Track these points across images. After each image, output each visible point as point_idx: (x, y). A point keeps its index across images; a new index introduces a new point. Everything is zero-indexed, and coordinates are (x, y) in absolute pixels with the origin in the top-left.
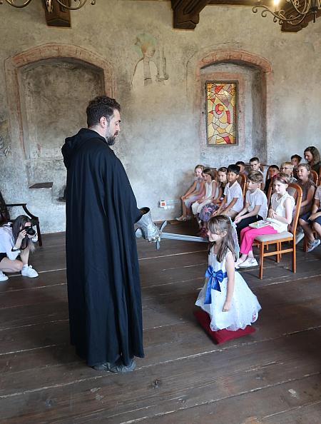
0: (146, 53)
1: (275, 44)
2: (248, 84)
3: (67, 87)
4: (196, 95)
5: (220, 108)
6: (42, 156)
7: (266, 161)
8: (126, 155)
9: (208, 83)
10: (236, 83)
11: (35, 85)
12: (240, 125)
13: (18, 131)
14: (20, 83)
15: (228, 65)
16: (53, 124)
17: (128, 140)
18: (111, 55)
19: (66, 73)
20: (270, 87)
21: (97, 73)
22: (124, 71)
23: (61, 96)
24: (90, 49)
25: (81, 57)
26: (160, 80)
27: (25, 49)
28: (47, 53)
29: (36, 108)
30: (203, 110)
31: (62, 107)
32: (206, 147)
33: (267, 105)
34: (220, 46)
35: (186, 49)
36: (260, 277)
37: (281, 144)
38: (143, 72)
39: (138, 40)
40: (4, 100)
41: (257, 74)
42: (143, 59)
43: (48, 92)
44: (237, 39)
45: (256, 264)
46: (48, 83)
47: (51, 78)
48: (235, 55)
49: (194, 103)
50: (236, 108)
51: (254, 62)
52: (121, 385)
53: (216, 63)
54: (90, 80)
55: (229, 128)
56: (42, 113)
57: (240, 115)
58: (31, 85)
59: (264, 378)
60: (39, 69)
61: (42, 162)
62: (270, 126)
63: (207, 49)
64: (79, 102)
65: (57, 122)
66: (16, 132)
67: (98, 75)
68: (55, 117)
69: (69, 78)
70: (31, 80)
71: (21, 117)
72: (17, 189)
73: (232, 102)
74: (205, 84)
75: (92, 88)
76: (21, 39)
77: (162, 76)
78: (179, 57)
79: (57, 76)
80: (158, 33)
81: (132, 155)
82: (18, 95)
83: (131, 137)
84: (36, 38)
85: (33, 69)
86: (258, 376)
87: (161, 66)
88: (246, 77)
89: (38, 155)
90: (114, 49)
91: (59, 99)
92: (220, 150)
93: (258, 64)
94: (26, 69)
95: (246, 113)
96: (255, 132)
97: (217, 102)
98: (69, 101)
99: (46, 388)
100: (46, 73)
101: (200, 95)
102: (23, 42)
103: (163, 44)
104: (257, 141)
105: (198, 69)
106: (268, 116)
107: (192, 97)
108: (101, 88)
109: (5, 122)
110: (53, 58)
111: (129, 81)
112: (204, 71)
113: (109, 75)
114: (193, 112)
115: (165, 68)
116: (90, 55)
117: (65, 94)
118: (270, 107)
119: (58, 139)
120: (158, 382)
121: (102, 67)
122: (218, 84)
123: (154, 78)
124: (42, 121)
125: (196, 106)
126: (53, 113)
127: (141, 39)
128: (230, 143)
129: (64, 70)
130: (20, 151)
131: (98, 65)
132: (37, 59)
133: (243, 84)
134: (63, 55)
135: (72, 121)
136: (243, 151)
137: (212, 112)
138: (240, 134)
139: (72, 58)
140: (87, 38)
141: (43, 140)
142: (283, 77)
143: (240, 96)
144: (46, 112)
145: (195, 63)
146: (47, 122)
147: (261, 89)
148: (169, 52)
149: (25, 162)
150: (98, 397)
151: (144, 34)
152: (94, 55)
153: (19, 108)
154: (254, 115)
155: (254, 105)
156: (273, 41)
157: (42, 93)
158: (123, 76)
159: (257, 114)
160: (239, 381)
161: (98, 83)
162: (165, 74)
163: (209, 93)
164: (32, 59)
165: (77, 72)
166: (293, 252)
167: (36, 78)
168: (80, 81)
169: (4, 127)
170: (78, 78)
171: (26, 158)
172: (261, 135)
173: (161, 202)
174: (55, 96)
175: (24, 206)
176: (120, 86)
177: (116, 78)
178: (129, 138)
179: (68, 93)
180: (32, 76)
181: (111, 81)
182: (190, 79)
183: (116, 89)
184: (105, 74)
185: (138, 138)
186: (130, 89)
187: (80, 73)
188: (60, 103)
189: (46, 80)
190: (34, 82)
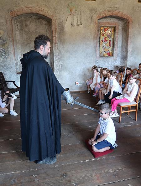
0: (72, 12)
1: (135, 8)
2: (120, 28)
3: (35, 27)
4: (95, 33)
5: (106, 39)
7: (126, 65)
8: (61, 60)
9: (101, 27)
10: (115, 27)
11: (20, 26)
12: (116, 47)
13: (12, 48)
14: (13, 25)
15: (111, 18)
16: (29, 44)
17: (62, 53)
18: (56, 12)
19: (35, 21)
20: (131, 30)
21: (49, 21)
22: (61, 21)
23: (32, 31)
24: (46, 9)
25: (41, 13)
26: (78, 25)
27: (16, 8)
28: (26, 11)
29: (21, 37)
30: (98, 40)
32: (98, 57)
33: (129, 38)
34: (108, 9)
35: (92, 10)
36: (119, 122)
37: (134, 57)
38: (70, 21)
39: (69, 5)
40: (6, 33)
41: (125, 23)
42: (70, 14)
43: (26, 30)
44: (116, 6)
45: (118, 115)
46: (26, 25)
47: (28, 23)
48: (115, 14)
49: (94, 36)
50: (114, 39)
51: (124, 17)
52: (47, 174)
53: (105, 17)
54: (46, 24)
55: (110, 49)
56: (23, 39)
57: (116, 43)
58: (19, 26)
59: (116, 177)
60: (22, 18)
62: (130, 49)
63: (101, 10)
65: (30, 43)
66: (11, 48)
67: (50, 22)
68: (29, 41)
69: (36, 23)
71: (13, 41)
72: (11, 74)
73: (112, 36)
74: (100, 28)
75: (47, 28)
76: (14, 4)
77: (79, 23)
78: (88, 14)
79: (31, 22)
80: (78, 2)
81: (64, 60)
82: (12, 31)
84: (21, 3)
85: (20, 18)
86: (114, 175)
87: (79, 18)
88: (120, 25)
90: (57, 10)
91: (31, 33)
92: (105, 59)
93: (126, 18)
94: (16, 18)
95: (118, 42)
96: (122, 51)
97: (105, 36)
99: (13, 173)
100: (25, 21)
101: (97, 33)
102: (14, 5)
103: (80, 8)
104: (123, 56)
105: (97, 20)
106: (129, 44)
107: (93, 34)
108: (51, 28)
109: (6, 43)
110: (29, 13)
111: (63, 25)
112: (99, 21)
113: (54, 22)
114: (93, 41)
115: (81, 19)
116: (46, 12)
117: (34, 30)
118: (130, 39)
120: (65, 174)
121: (51, 18)
122: (106, 27)
123: (75, 24)
124: (24, 43)
125: (95, 38)
126: (28, 39)
127: (70, 5)
128: (110, 56)
129: (34, 19)
130: (13, 57)
131: (49, 17)
132: (21, 14)
133: (118, 27)
134: (33, 12)
136: (116, 60)
137: (102, 41)
138: (115, 52)
139: (37, 13)
140: (45, 4)
141: (23, 51)
142: (137, 25)
143: (116, 33)
144: (25, 39)
145: (95, 17)
146: (26, 44)
147: (126, 30)
148: (83, 12)
149: (15, 62)
150: (36, 179)
151: (71, 3)
152: (48, 12)
153: (12, 37)
154: (122, 43)
155: (122, 38)
156: (134, 7)
157: (24, 30)
158: (61, 23)
159: (123, 42)
160: (104, 177)
161: (49, 26)
162: (81, 22)
163: (101, 32)
164: (19, 13)
165: (40, 20)
166: (136, 111)
167: (21, 23)
168: (41, 24)
169: (6, 45)
170: (40, 23)
171: (16, 60)
172: (125, 52)
173: (76, 82)
174: (30, 32)
175: (14, 82)
176: (59, 27)
177: (58, 23)
178: (63, 52)
179: (36, 30)
180: (19, 22)
181: (55, 25)
182: (92, 25)
183: (57, 29)
184: (53, 21)
185: (67, 52)
186: (64, 29)
187: (41, 21)
188: (32, 35)
189: (25, 24)
190: (20, 25)
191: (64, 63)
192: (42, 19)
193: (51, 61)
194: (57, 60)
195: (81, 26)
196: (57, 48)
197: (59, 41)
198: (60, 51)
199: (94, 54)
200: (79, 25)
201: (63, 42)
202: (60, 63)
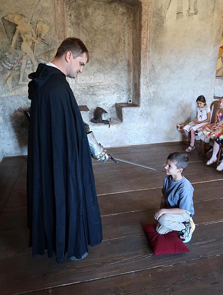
3: (104, 19)
4: (219, 31)
6: (79, 82)
8: (154, 84)
11: (75, 17)
17: (157, 71)
19: (104, 6)
22: (159, 6)
23: (98, 28)
26: (190, 15)
31: (98, 39)
32: (215, 79)
40: (52, 29)
43: (86, 24)
46: (87, 15)
47: (90, 11)
54: (124, 13)
58: (72, 16)
61: (78, 87)
64: (112, 34)
65: (92, 52)
68: (91, 48)
69: (105, 11)
70: (73, 12)
75: (125, 21)
77: (192, 11)
79: (95, 9)
81: (159, 84)
83: (160, 67)
87: (192, 2)
89: (76, 81)
91: (95, 31)
98: (103, 33)
100: (85, 6)
107: (215, 33)
108: (134, 21)
109: (53, 50)
111: (163, 14)
113: (147, 8)
114: (214, 46)
115: (195, 3)
117: (101, 26)
119: (93, 68)
123: (185, 12)
126: (90, 43)
129: (102, 3)
135: (105, 51)
137: (222, 48)
157: (81, 24)
158: (159, 10)
161: (130, 17)
162: (195, 9)
165: (113, 5)
167: (77, 10)
168: (114, 14)
169: (52, 55)
170: (113, 11)
174: (93, 28)
176: (155, 19)
177: (152, 11)
178: (158, 68)
179: (104, 25)
180: (73, 8)
181: (148, 14)
182: (216, 15)
183: (151, 22)
184: (143, 7)
185: (165, 69)
186: (163, 23)
187: (115, 6)
188: (96, 35)
189: (85, 13)
190: (75, 14)
191: (159, 90)
192: (117, 4)
193: (129, 86)
194: (147, 83)
195: (194, 16)
196: (148, 60)
197: (153, 45)
198: (153, 66)
199: (213, 72)
200: (192, 14)
201: (159, 48)
202: (152, 90)
